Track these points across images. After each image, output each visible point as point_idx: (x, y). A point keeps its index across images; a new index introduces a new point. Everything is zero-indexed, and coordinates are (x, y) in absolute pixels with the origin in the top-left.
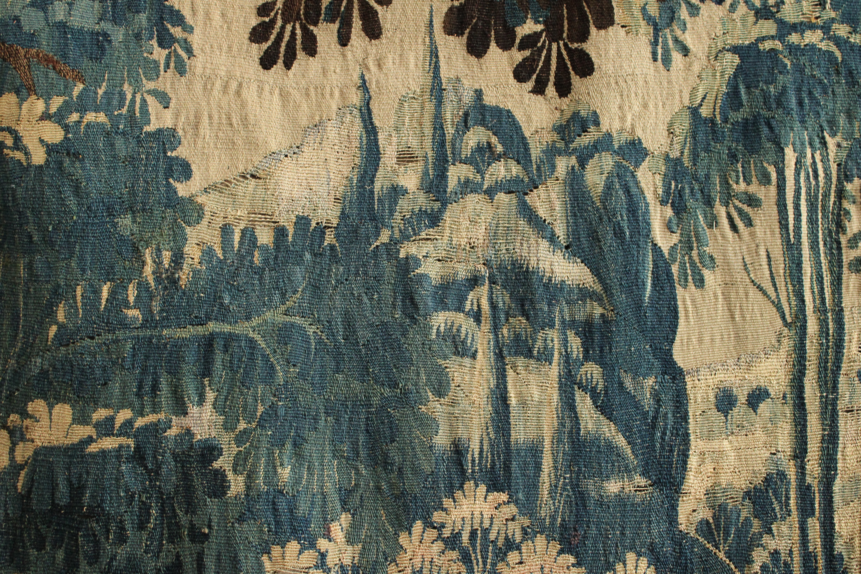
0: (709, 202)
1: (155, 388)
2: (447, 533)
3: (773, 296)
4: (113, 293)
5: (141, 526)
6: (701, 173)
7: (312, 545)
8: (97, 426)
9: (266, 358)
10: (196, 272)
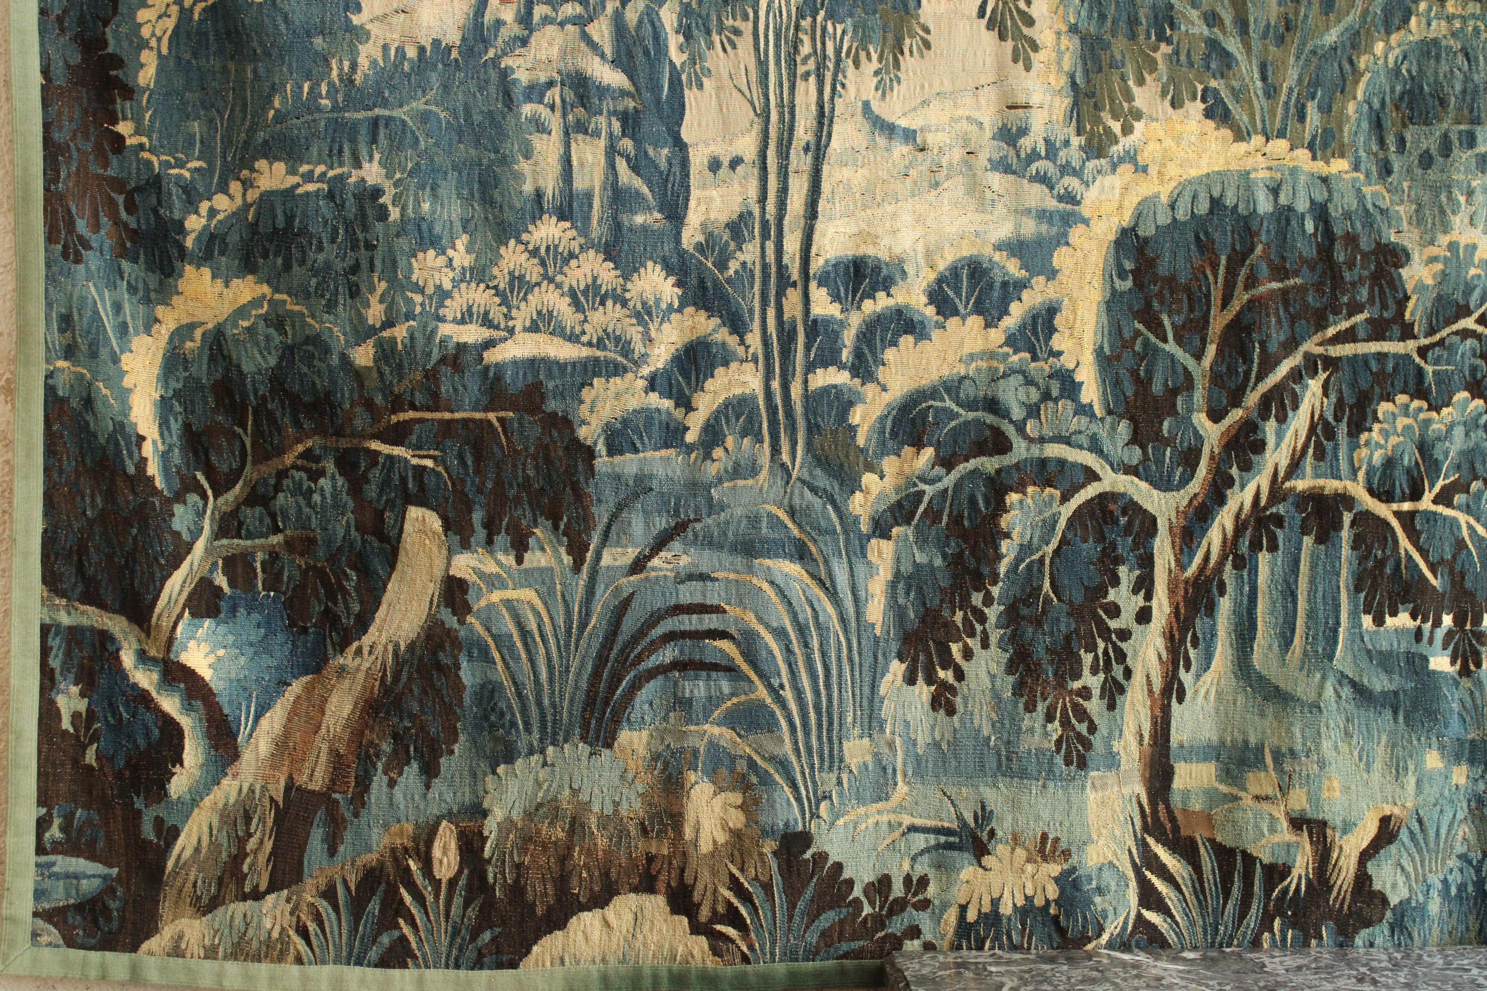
0: (708, 33)
1: (340, 151)
2: (531, 247)
3: (748, 96)
4: (311, 89)
5: (333, 241)
6: (704, 13)
7: (444, 253)
8: (303, 176)
9: (413, 132)
10: (366, 75)
